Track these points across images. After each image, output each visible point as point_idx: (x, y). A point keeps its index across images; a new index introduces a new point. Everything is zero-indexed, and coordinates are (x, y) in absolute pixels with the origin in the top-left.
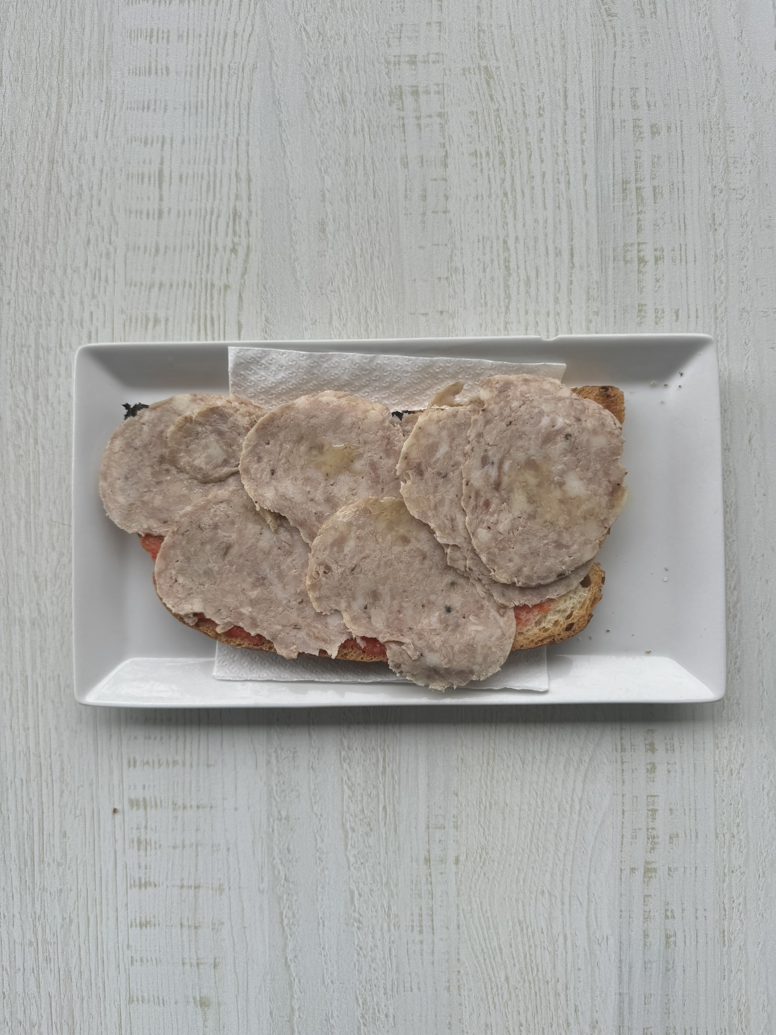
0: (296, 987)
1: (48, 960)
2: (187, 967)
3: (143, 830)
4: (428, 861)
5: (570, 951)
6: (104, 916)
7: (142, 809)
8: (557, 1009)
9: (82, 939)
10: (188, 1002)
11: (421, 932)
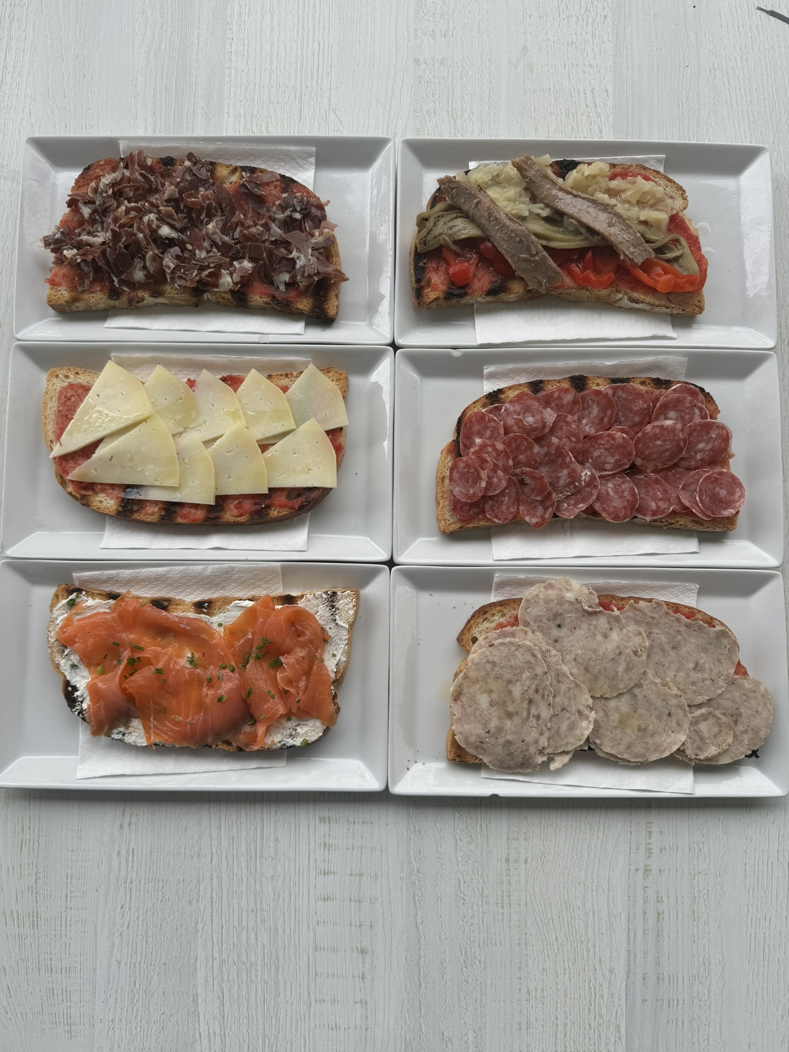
0: (422, 941)
1: (263, 921)
2: (353, 927)
3: (327, 837)
4: (507, 861)
5: (596, 921)
6: (301, 893)
7: (327, 823)
8: (588, 959)
9: (286, 908)
10: (353, 951)
11: (502, 907)
